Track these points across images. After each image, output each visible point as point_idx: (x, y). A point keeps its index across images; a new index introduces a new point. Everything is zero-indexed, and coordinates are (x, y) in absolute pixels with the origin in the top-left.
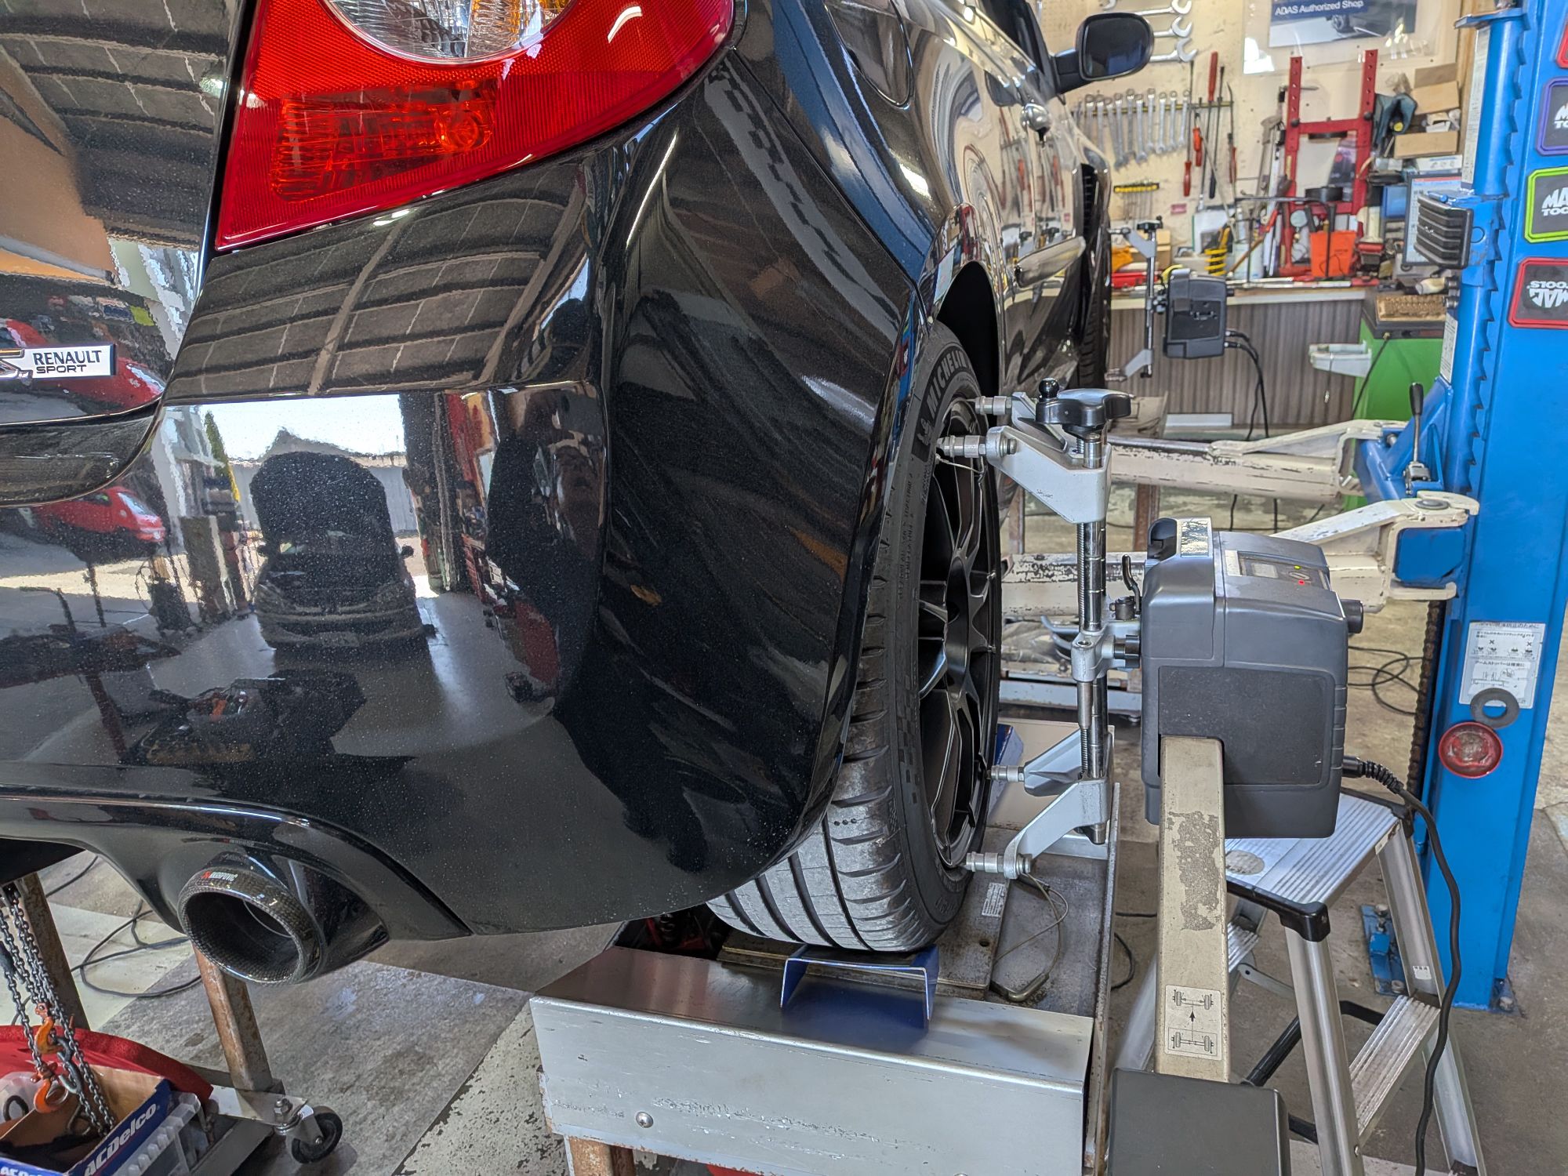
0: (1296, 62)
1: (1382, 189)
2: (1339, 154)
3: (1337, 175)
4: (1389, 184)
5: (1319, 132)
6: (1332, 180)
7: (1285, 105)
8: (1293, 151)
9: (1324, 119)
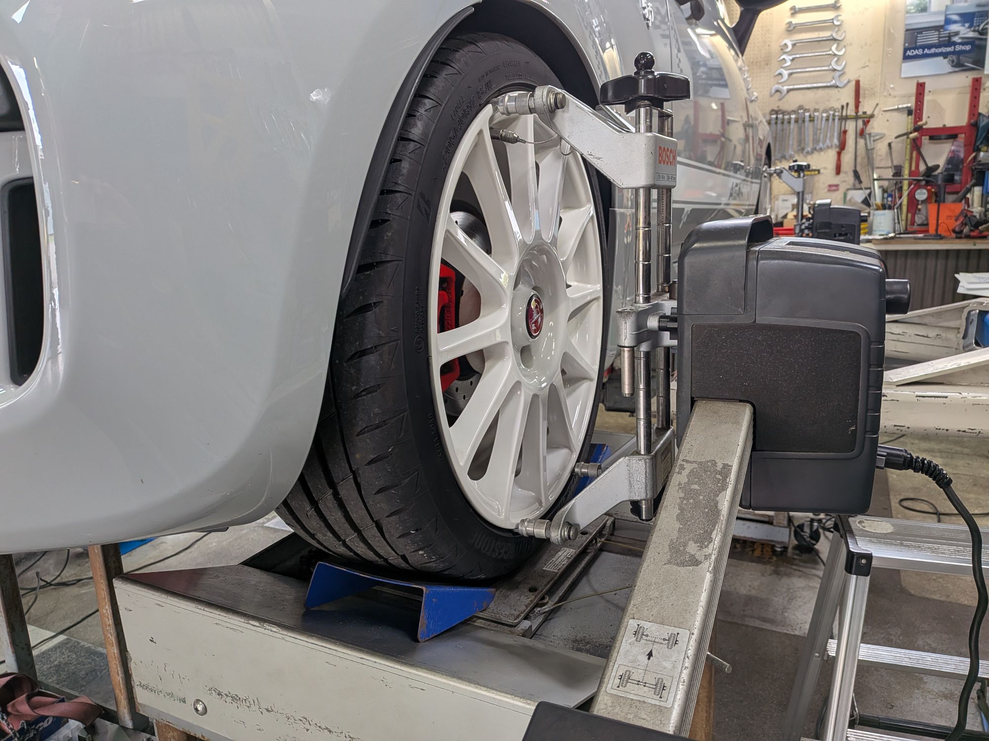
0: (921, 87)
1: (984, 173)
2: (952, 151)
4: (988, 170)
5: (937, 135)
6: (947, 169)
7: (912, 118)
9: (941, 126)
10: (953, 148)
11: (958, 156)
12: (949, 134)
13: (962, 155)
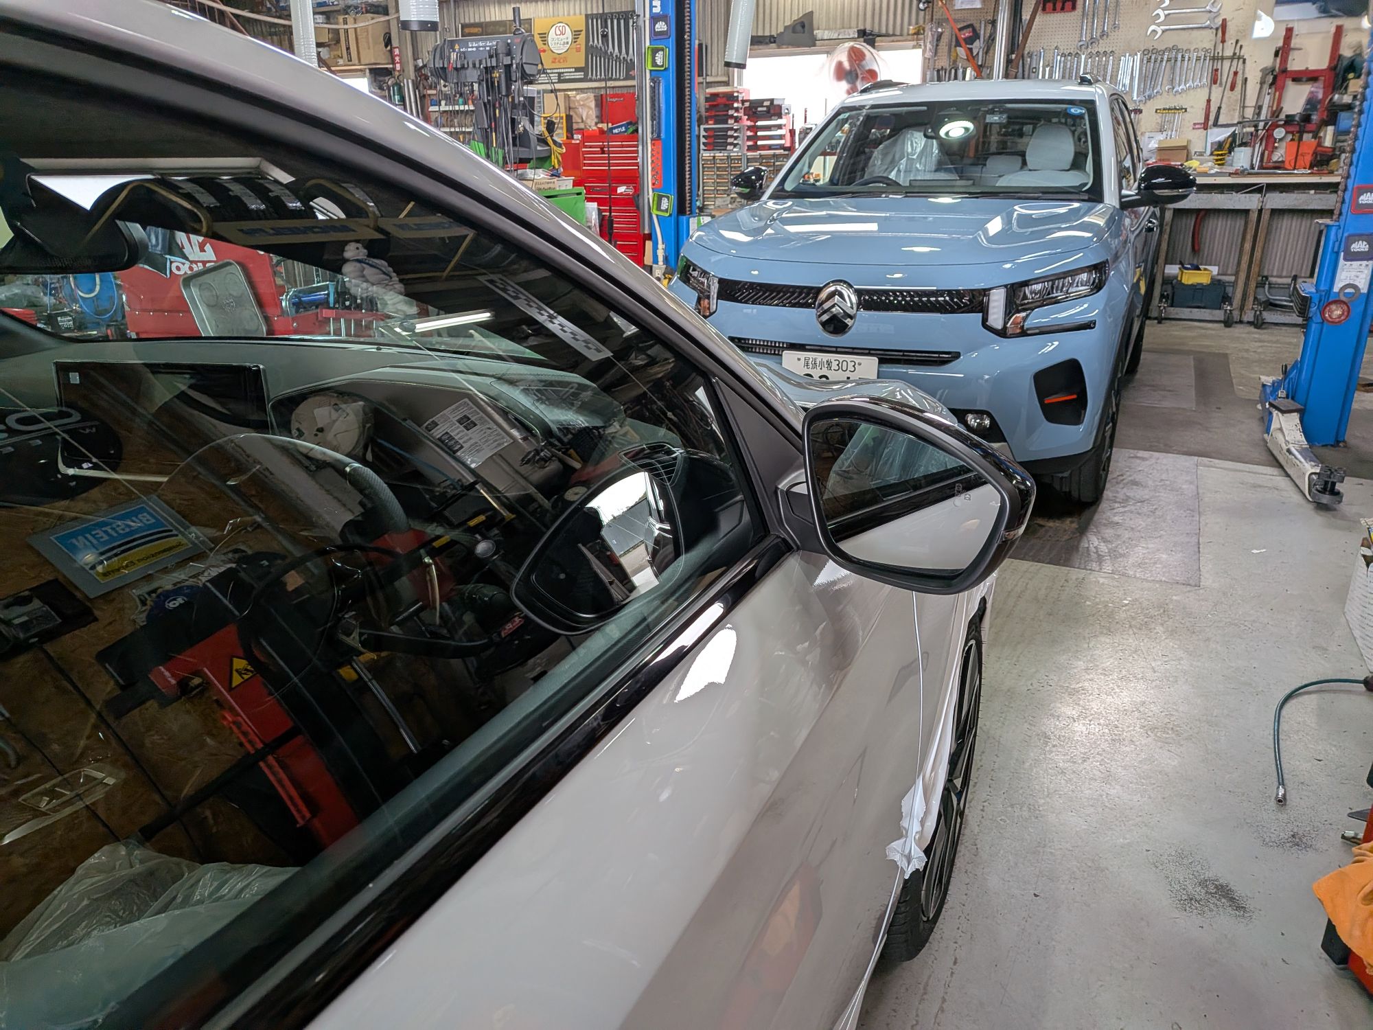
0: (1289, 31)
1: (1337, 113)
2: (1312, 93)
3: (1308, 107)
4: (1342, 111)
5: (1300, 77)
6: (1305, 110)
7: (1278, 60)
8: (1281, 89)
9: (1304, 68)
10: (1312, 89)
11: (1317, 97)
12: (1310, 77)
13: (1320, 96)
